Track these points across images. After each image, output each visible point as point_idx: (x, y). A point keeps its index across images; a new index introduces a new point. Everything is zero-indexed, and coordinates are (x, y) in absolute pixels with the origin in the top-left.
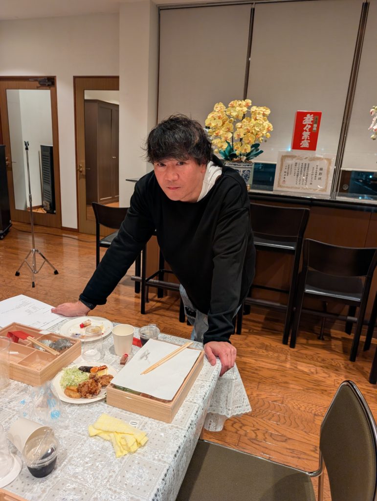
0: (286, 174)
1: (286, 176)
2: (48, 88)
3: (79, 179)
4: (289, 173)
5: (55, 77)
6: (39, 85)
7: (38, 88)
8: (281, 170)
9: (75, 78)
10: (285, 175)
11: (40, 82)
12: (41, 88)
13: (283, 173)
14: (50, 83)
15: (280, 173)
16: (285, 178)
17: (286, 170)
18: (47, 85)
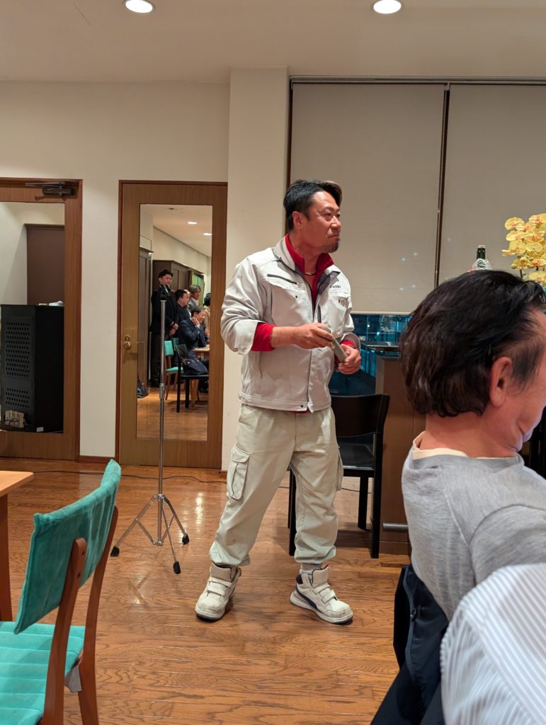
2: (61, 200)
3: (124, 362)
5: (81, 180)
6: (43, 195)
7: (37, 200)
9: (122, 183)
11: (45, 189)
12: (45, 200)
14: (68, 191)
18: (60, 194)
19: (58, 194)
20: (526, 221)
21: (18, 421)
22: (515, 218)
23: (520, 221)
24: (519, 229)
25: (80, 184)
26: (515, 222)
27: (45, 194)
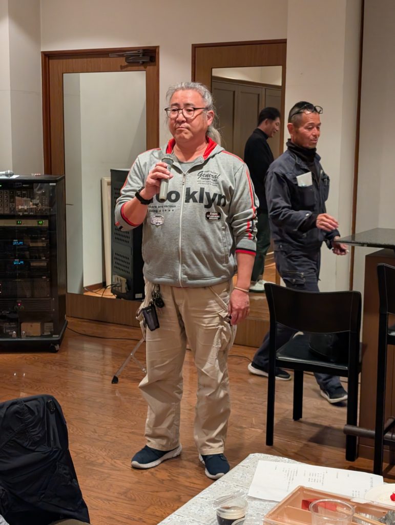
2: (142, 68)
5: (158, 47)
6: (126, 64)
7: (122, 69)
9: (195, 47)
11: (127, 58)
12: (129, 68)
14: (147, 59)
18: (141, 62)
19: (139, 62)
21: (121, 286)
25: (157, 50)
27: (127, 62)
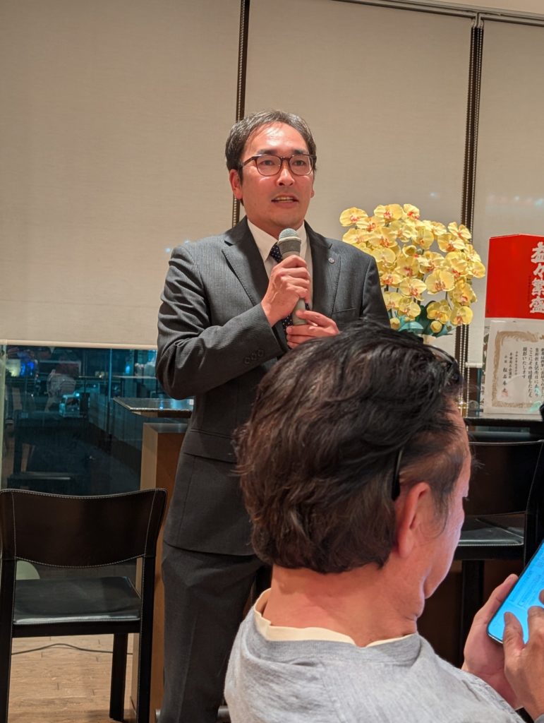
0: (507, 373)
1: (507, 380)
4: (513, 372)
8: (496, 366)
10: (505, 377)
13: (500, 373)
15: (495, 372)
16: (505, 383)
17: (507, 366)
20: (371, 215)
22: (355, 209)
23: (362, 213)
24: (361, 227)
26: (355, 216)
